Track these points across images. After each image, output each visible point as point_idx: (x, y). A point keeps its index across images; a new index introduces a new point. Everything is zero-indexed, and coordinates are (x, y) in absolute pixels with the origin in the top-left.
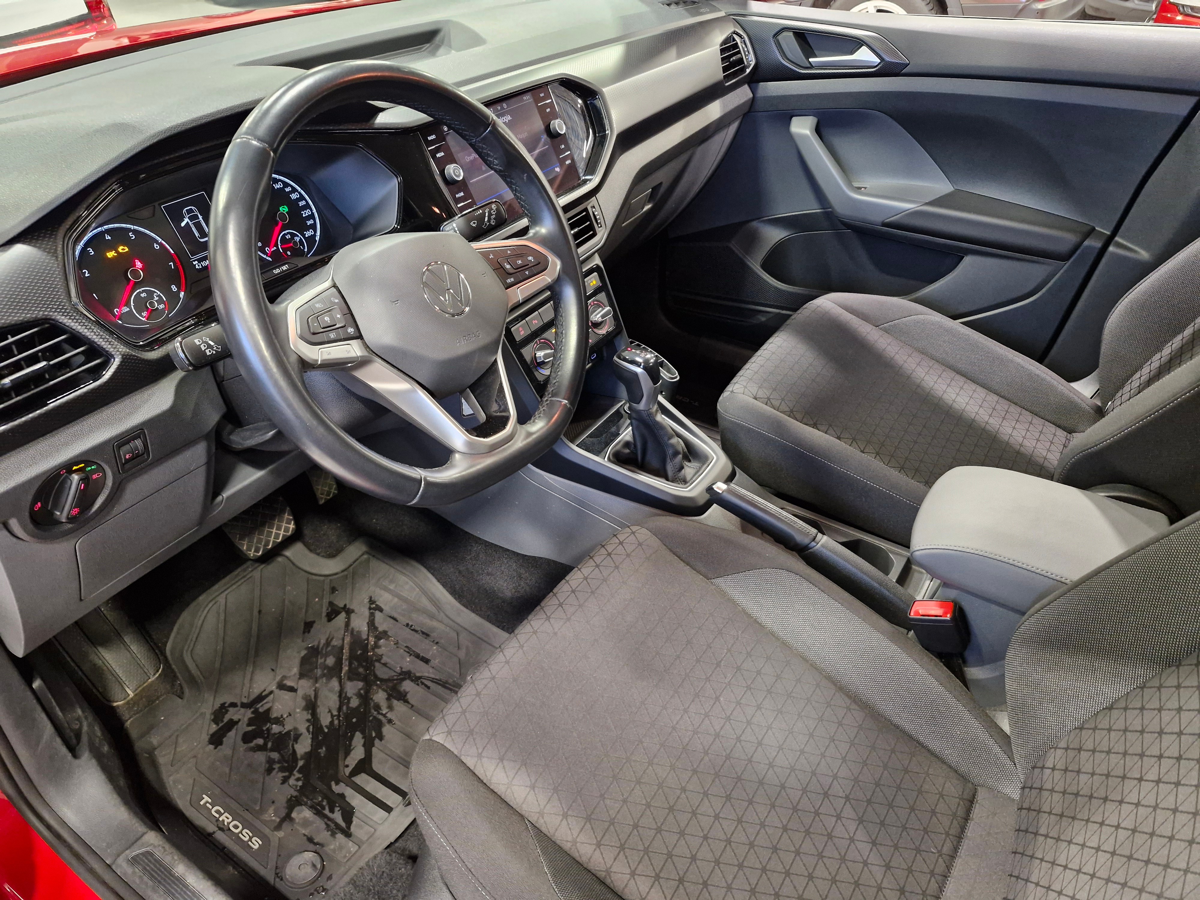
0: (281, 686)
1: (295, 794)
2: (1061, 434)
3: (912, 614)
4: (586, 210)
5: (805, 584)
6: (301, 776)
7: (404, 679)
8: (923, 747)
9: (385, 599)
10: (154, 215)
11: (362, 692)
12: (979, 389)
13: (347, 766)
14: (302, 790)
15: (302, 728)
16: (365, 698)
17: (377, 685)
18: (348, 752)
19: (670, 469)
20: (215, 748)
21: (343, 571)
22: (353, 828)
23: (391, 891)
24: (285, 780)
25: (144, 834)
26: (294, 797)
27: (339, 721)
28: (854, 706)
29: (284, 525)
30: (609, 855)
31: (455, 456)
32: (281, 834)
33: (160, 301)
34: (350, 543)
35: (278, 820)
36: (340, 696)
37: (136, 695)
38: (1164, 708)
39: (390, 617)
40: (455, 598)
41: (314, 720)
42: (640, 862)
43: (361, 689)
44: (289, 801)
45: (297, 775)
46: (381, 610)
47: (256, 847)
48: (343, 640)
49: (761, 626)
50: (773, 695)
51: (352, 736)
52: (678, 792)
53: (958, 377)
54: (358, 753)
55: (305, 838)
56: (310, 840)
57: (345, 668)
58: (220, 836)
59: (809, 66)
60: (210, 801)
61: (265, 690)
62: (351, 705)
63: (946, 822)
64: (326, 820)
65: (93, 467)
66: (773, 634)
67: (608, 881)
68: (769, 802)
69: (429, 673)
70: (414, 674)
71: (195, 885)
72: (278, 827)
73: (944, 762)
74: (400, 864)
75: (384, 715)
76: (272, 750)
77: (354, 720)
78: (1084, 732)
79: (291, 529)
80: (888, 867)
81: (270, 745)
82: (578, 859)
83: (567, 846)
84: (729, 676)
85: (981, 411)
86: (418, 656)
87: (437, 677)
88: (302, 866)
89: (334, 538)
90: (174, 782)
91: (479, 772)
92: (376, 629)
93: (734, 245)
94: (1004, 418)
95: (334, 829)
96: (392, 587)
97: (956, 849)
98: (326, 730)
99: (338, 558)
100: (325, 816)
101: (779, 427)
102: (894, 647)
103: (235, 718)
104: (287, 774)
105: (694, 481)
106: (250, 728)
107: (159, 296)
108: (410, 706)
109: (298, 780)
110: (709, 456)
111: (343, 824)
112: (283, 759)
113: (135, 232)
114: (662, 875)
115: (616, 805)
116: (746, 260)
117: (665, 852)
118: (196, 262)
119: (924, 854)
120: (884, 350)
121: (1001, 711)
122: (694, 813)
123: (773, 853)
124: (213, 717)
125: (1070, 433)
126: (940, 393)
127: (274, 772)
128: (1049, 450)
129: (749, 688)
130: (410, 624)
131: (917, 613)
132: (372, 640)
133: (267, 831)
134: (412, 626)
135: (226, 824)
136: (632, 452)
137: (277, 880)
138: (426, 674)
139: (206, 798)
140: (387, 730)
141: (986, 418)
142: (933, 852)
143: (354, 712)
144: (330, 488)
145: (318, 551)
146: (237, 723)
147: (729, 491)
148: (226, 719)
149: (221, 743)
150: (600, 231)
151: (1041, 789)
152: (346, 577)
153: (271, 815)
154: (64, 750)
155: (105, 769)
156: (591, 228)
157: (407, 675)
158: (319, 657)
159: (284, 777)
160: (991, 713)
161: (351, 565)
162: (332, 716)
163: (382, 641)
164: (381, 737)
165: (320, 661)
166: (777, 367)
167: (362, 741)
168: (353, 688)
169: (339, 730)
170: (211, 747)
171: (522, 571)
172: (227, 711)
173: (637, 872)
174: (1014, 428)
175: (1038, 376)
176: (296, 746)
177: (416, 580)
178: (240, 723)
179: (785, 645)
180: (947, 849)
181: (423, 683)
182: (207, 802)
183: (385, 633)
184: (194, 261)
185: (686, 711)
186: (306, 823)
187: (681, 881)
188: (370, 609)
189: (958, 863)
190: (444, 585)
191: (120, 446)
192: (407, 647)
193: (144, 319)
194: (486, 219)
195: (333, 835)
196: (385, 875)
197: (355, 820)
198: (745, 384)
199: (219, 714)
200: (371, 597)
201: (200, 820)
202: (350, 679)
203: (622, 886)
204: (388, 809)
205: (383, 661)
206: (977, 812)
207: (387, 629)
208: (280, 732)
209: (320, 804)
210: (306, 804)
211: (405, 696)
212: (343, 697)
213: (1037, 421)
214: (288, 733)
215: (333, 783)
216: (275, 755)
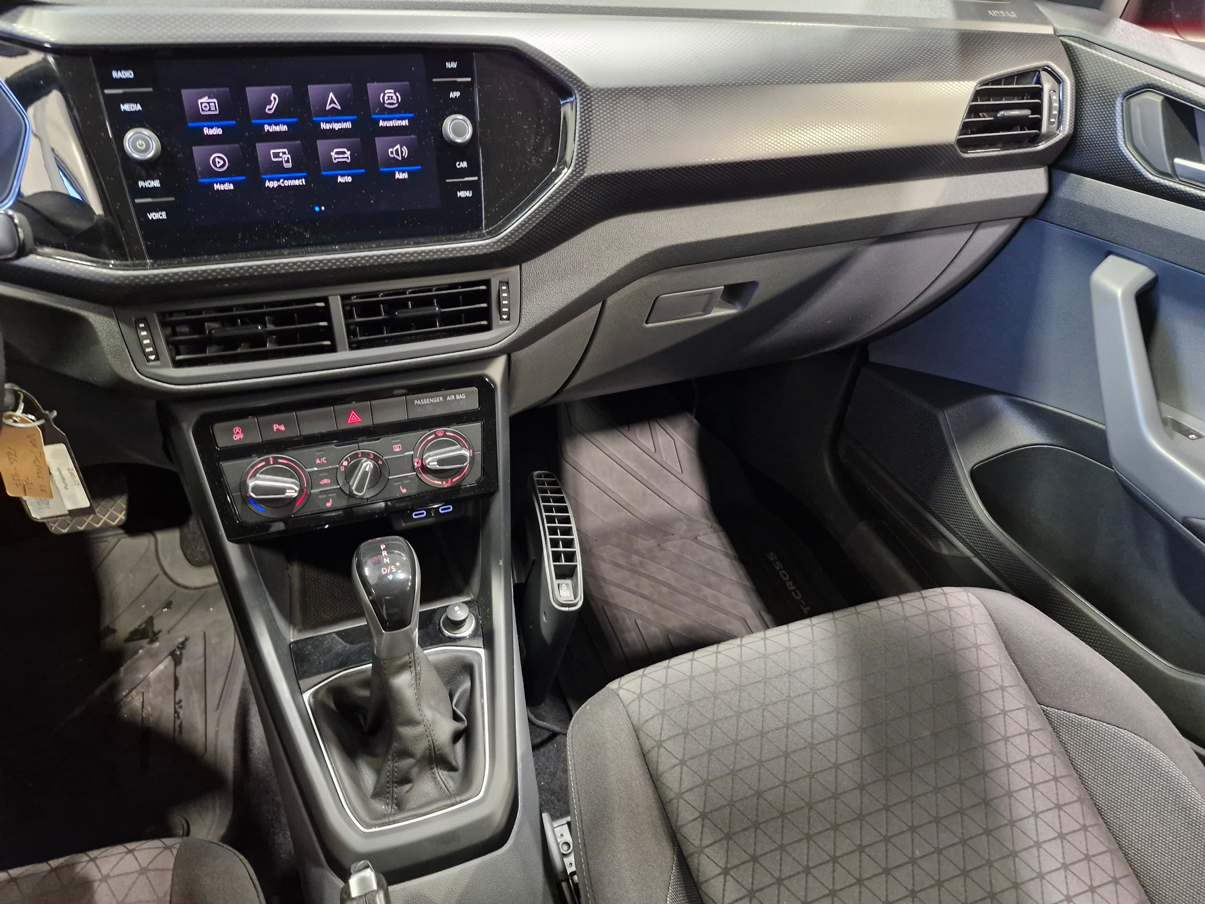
4: (487, 282)
59: (1170, 171)
93: (946, 418)
150: (500, 326)
156: (486, 314)
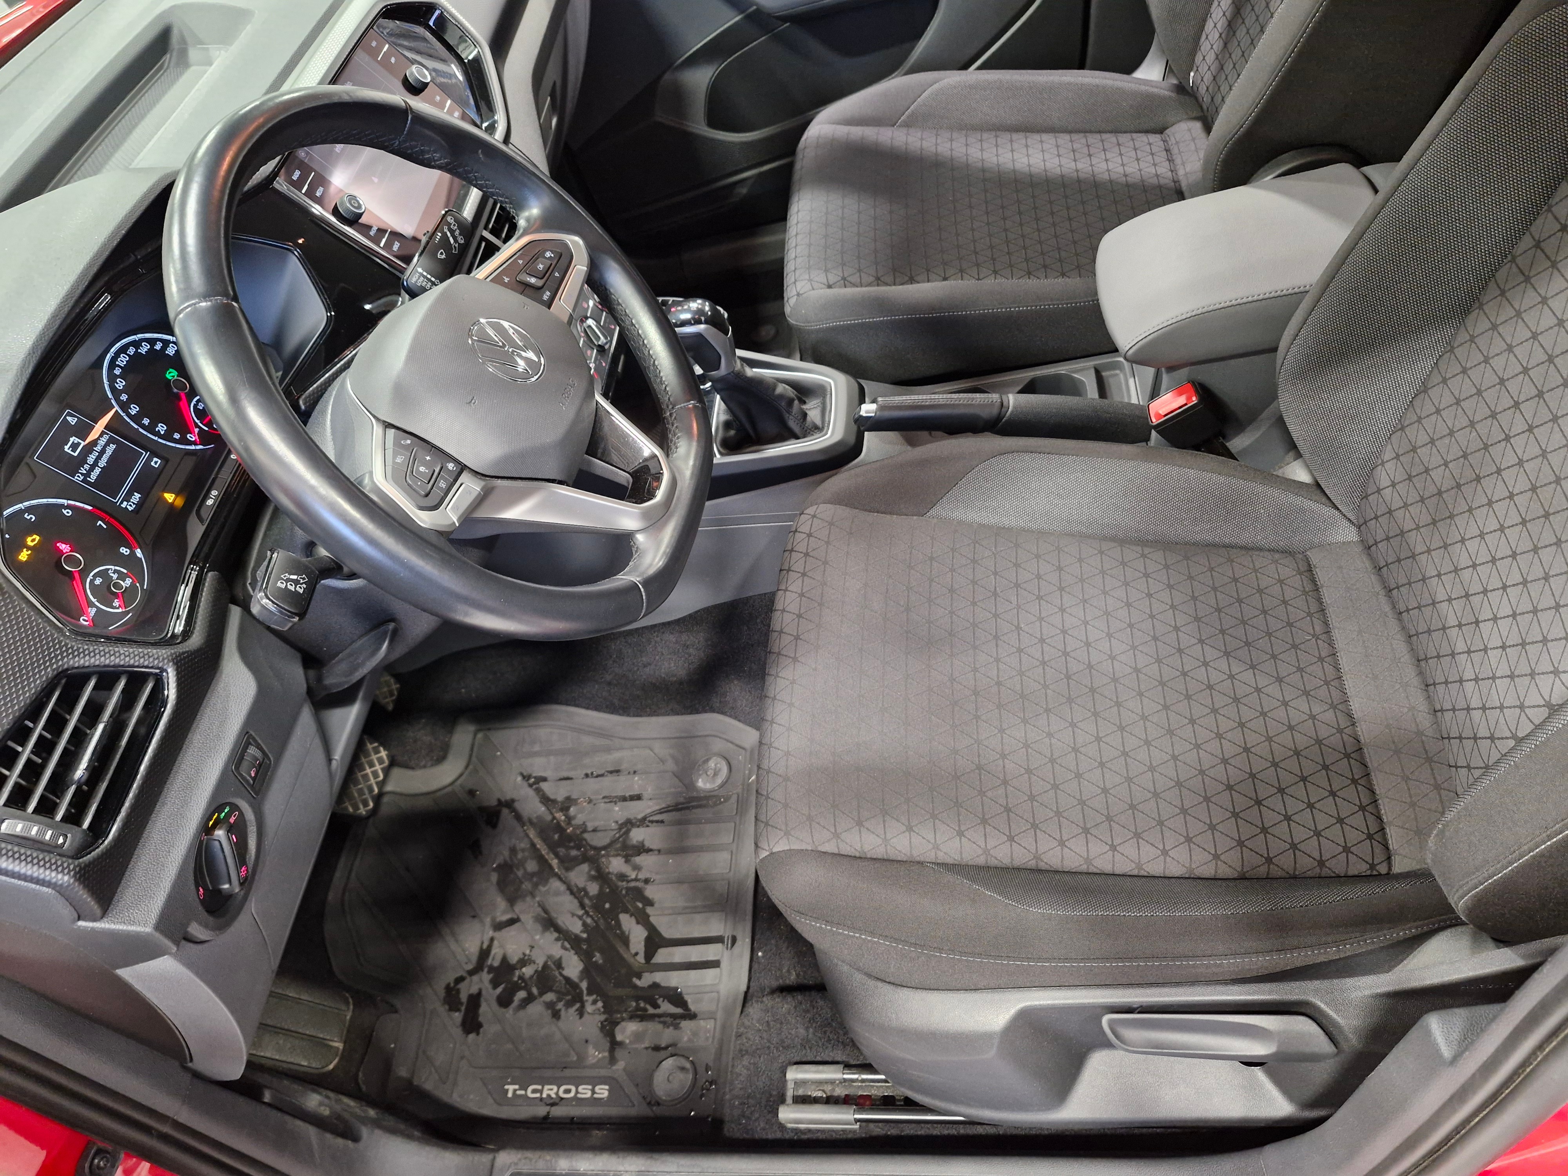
0: (499, 926)
1: (603, 1017)
2: (1154, 138)
3: (1154, 420)
5: (1027, 457)
6: (594, 996)
7: (627, 832)
8: (1232, 547)
9: (539, 766)
10: (35, 476)
11: (593, 873)
12: (1045, 137)
13: (637, 954)
14: (608, 1009)
15: (556, 950)
16: (601, 876)
17: (603, 856)
18: (625, 940)
19: (793, 424)
20: (478, 1034)
21: (467, 767)
22: (692, 1007)
23: (790, 1034)
24: (581, 1013)
25: (493, 1160)
26: (605, 1021)
27: (591, 917)
28: (1147, 550)
29: (374, 757)
30: (1027, 841)
31: (637, 539)
32: (620, 1065)
33: (122, 577)
34: (451, 732)
35: (606, 1054)
36: (572, 893)
37: (345, 1043)
38: (1490, 356)
39: (561, 779)
40: (620, 715)
41: (564, 935)
42: (1060, 828)
43: (590, 871)
44: (603, 1028)
45: (590, 999)
46: (544, 779)
47: (606, 1094)
48: (527, 836)
49: (1010, 529)
50: (1067, 589)
51: (619, 925)
52: (1047, 740)
53: (1015, 136)
54: (637, 935)
55: (650, 1050)
56: (657, 1048)
57: (555, 862)
58: (557, 1112)
60: (517, 1087)
61: (482, 943)
62: (591, 894)
63: (1300, 602)
64: (657, 1019)
65: (226, 811)
66: (1023, 530)
67: (1042, 866)
68: (1135, 693)
69: (649, 807)
70: (635, 818)
71: (592, 1168)
72: (613, 1060)
73: (1260, 549)
74: (778, 1003)
75: (636, 880)
76: (541, 994)
77: (607, 906)
78: (1407, 430)
79: (385, 757)
80: (1280, 680)
81: (535, 991)
82: (999, 865)
83: (981, 861)
84: (1014, 599)
85: (1064, 161)
86: (624, 799)
87: (664, 806)
88: (671, 1078)
89: (428, 739)
90: (461, 1096)
91: (846, 850)
92: (554, 801)
93: (660, 116)
94: (1090, 155)
95: (674, 1020)
96: (537, 748)
97: (1326, 623)
98: (585, 935)
99: (450, 757)
100: (652, 1017)
101: (881, 305)
102: (1153, 466)
103: (474, 990)
104: (578, 1005)
105: (829, 422)
106: (499, 990)
107: (115, 571)
108: (656, 852)
109: (594, 1002)
110: (824, 383)
111: (679, 1011)
112: (561, 995)
113: (29, 510)
114: (1088, 826)
115: (1000, 792)
116: (690, 129)
117: (1076, 802)
118: (125, 503)
119: (1302, 646)
120: (922, 149)
121: (1288, 464)
122: (1075, 750)
123: (1171, 737)
124: (447, 1007)
125: (1162, 133)
126: (1010, 166)
127: (563, 1013)
128: (1155, 165)
129: (1040, 598)
130: (589, 772)
131: (1158, 416)
132: (560, 816)
133: (603, 1072)
134: (592, 773)
135: (554, 1096)
136: (738, 430)
137: (654, 1108)
138: (649, 811)
139: (511, 1088)
140: (650, 892)
141: (1072, 165)
142: (1308, 640)
143: (601, 896)
144: (389, 686)
145: (423, 763)
146: (479, 994)
147: (882, 408)
148: (464, 997)
149: (480, 1025)
151: (1390, 512)
152: (476, 771)
153: (595, 1054)
154: (340, 1141)
155: (393, 1131)
157: (629, 824)
158: (515, 869)
159: (577, 1010)
160: (1280, 473)
161: (471, 756)
162: (580, 918)
163: (572, 810)
164: (650, 903)
165: (520, 873)
166: (826, 236)
167: (633, 920)
168: (580, 875)
169: (597, 925)
170: (472, 1036)
171: (684, 637)
172: (458, 991)
173: (1064, 839)
174: (1107, 160)
175: (1098, 86)
176: (565, 973)
177: (559, 723)
178: (484, 992)
179: (1041, 534)
180: (1319, 628)
181: (652, 822)
182: (515, 1090)
183: (569, 799)
184: (122, 503)
185: (997, 660)
186: (638, 1037)
187: (1109, 819)
188: (531, 786)
189: (1336, 634)
190: (597, 709)
191: (237, 767)
192: (604, 798)
193: (120, 610)
194: (452, 241)
195: (677, 1027)
196: (772, 1023)
197: (687, 998)
198: (807, 277)
199: (451, 998)
200: (522, 774)
201: (523, 1113)
202: (568, 869)
203: (1059, 864)
204: (715, 964)
205: (590, 829)
206: (1322, 576)
207: (566, 795)
208: (536, 971)
209: (638, 1008)
210: (623, 1020)
211: (643, 846)
212: (576, 893)
213: (1124, 138)
214: (545, 966)
215: (635, 980)
216: (550, 997)
